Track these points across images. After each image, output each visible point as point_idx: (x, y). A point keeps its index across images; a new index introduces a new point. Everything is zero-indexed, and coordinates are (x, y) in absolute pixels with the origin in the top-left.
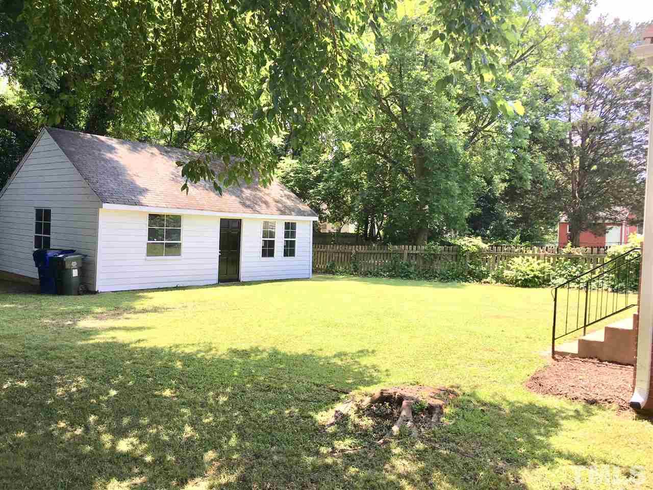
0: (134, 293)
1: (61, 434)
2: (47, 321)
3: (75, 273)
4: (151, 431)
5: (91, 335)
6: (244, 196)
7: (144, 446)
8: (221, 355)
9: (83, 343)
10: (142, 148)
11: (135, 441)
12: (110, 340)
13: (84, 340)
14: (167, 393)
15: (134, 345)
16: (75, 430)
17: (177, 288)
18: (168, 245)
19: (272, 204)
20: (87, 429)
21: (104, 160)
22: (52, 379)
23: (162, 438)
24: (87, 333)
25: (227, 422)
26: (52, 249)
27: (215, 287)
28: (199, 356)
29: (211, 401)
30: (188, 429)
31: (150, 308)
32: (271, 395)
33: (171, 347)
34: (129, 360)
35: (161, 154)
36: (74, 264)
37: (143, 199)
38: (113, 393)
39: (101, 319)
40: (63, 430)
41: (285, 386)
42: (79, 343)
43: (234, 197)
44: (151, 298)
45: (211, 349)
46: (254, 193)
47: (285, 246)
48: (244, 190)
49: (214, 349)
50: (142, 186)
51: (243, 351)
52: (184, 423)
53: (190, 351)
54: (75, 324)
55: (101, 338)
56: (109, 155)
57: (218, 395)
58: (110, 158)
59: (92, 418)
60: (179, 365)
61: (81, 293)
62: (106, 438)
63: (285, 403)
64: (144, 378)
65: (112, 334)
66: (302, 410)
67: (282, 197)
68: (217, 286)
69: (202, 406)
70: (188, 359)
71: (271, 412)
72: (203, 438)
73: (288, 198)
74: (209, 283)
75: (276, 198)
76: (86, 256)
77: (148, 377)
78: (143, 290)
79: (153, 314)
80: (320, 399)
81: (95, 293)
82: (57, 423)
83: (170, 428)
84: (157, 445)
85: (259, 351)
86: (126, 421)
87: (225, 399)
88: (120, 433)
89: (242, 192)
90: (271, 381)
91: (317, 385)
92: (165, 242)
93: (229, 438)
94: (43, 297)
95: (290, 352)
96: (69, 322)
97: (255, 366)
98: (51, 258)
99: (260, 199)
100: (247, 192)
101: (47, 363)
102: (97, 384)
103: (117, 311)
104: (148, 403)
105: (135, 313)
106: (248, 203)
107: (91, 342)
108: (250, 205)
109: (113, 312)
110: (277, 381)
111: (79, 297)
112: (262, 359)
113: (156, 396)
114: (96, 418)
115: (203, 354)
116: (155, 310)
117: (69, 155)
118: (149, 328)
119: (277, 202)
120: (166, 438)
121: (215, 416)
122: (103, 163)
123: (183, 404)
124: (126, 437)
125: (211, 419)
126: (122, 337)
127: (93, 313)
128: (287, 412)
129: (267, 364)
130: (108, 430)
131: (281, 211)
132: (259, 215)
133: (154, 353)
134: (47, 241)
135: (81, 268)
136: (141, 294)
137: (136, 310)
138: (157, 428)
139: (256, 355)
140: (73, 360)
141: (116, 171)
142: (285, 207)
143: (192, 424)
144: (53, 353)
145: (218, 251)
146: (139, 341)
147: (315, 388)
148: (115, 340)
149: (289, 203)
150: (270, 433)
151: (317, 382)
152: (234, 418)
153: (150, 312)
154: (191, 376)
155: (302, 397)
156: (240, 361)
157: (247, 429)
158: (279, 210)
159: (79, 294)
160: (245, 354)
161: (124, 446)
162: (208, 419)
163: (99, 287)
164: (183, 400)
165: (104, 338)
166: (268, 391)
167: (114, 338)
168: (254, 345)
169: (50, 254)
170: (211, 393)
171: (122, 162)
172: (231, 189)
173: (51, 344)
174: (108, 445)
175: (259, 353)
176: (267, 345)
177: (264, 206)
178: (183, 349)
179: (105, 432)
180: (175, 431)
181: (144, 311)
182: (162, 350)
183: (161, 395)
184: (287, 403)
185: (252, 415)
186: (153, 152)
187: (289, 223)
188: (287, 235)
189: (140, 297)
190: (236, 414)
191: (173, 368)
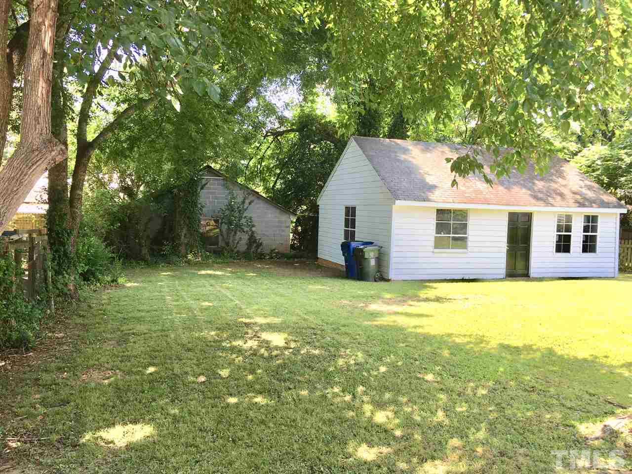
0: (423, 283)
1: (333, 397)
2: (346, 302)
3: (373, 262)
4: (406, 409)
5: (376, 317)
6: (536, 188)
7: (397, 421)
8: (490, 349)
9: (369, 323)
10: (434, 148)
11: (391, 415)
12: (392, 324)
13: (370, 321)
14: (430, 377)
15: (410, 330)
16: (345, 396)
17: (463, 280)
18: (455, 239)
19: (569, 195)
20: (354, 396)
21: (399, 160)
22: (338, 350)
23: (415, 418)
24: (374, 315)
25: (480, 414)
26: (357, 241)
27: (502, 281)
28: (468, 347)
29: (469, 391)
30: (440, 414)
31: (433, 298)
32: (534, 396)
33: (442, 336)
34: (403, 343)
35: (452, 152)
36: (372, 254)
37: (432, 196)
38: (383, 369)
39: (388, 304)
40: (336, 395)
41: (552, 389)
42: (366, 323)
43: (524, 190)
44: (435, 288)
45: (481, 343)
46: (547, 185)
47: (583, 242)
48: (537, 182)
49: (484, 343)
50: (431, 183)
51: (515, 347)
52: (437, 407)
53: (460, 342)
54: (366, 306)
55: (384, 321)
56: (403, 157)
57: (477, 387)
58: (405, 158)
59: (360, 389)
60: (446, 353)
61: (377, 280)
62: (368, 408)
63: (546, 407)
64: (412, 361)
65: (394, 318)
66: (565, 418)
67: (581, 187)
68: (504, 281)
69: (459, 395)
70: (456, 349)
71: (529, 414)
72: (452, 425)
73: (589, 189)
74: (495, 277)
75: (573, 189)
76: (382, 247)
77: (416, 360)
78: (430, 281)
79: (435, 303)
80: (590, 409)
81: (388, 280)
82: (332, 388)
83: (423, 410)
84: (408, 423)
85: (532, 349)
86: (387, 396)
87: (484, 392)
88: (380, 405)
89: (534, 183)
90: (537, 382)
91: (590, 395)
92: (451, 235)
93: (478, 430)
94: (347, 281)
95: (568, 355)
96: (362, 305)
97: (523, 364)
98: (354, 249)
99: (555, 191)
100: (540, 184)
101: (337, 337)
102: (371, 361)
103: (404, 298)
104: (410, 383)
105: (419, 301)
106: (540, 195)
107: (375, 323)
108: (542, 198)
109: (399, 299)
110: (544, 383)
111: (375, 283)
112: (533, 359)
113: (419, 378)
114: (364, 389)
115: (472, 345)
116: (438, 299)
117: (370, 159)
118: (427, 316)
119: (574, 193)
120: (418, 418)
121: (470, 406)
122: (398, 164)
123: (441, 390)
124: (385, 410)
125: (464, 409)
126: (402, 321)
127: (383, 298)
128: (548, 416)
129: (538, 365)
130: (370, 401)
131: (579, 203)
132: (554, 208)
133: (427, 339)
134: (353, 234)
135: (377, 258)
136: (428, 284)
137: (421, 299)
138: (412, 408)
139: (529, 354)
140: (358, 337)
141: (409, 171)
142: (585, 198)
143: (445, 410)
144: (343, 329)
145: (506, 245)
146: (415, 327)
147: (587, 397)
148: (396, 324)
149: (590, 194)
150: (521, 434)
151: (592, 391)
152: (489, 412)
153: (431, 301)
154: (455, 365)
155: (569, 404)
156: (509, 357)
157: (498, 426)
158: (577, 202)
159: (375, 281)
160: (517, 350)
161: (380, 417)
162: (462, 408)
163: (392, 275)
164: (442, 386)
165: (386, 321)
166: (531, 391)
167: (394, 322)
168: (528, 342)
169: (353, 244)
170: (472, 384)
171: (414, 162)
172: (522, 182)
173: (343, 322)
174: (368, 414)
175: (531, 352)
176: (543, 345)
177: (559, 198)
178: (454, 338)
179: (368, 403)
180: (429, 414)
181: (427, 300)
182: (434, 336)
183: (423, 379)
184: (549, 407)
185: (508, 412)
186: (444, 150)
187: (589, 216)
188: (586, 229)
189: (427, 287)
190: (491, 409)
191: (440, 355)
